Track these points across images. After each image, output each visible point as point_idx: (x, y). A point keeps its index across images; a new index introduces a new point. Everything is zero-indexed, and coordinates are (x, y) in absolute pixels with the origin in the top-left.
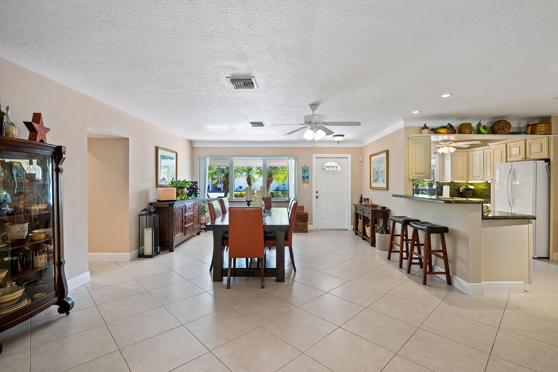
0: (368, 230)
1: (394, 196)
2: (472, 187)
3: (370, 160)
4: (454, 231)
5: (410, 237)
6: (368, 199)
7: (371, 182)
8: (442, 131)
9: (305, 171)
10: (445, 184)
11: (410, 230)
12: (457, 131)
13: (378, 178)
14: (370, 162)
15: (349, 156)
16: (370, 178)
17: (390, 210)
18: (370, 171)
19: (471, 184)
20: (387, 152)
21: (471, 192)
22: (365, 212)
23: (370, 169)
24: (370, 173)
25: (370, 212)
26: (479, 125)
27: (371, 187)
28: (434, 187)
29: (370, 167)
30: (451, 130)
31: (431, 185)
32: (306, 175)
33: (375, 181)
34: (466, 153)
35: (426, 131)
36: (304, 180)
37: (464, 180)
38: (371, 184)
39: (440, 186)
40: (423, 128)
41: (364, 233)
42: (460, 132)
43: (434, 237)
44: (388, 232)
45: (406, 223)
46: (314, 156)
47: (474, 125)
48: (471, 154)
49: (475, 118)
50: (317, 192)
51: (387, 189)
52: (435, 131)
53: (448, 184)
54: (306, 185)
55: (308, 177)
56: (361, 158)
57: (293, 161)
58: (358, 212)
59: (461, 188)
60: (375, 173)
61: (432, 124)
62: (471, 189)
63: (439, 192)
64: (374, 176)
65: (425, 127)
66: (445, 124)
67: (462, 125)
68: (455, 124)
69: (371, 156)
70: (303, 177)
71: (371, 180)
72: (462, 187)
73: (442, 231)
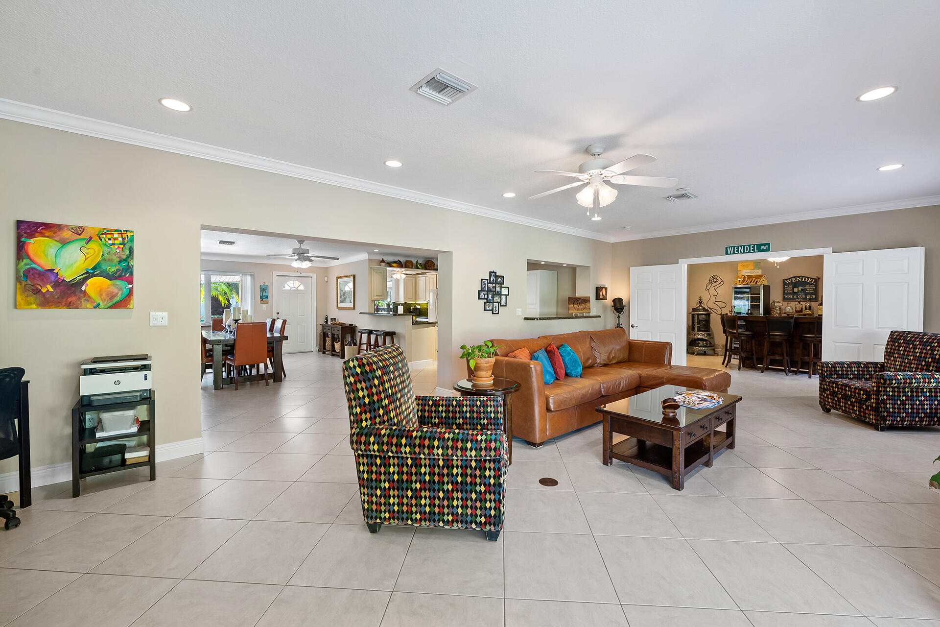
0: (337, 346)
1: (361, 313)
2: (419, 307)
3: (337, 281)
4: (398, 333)
5: (372, 343)
6: (335, 319)
7: (337, 303)
8: (394, 265)
9: (263, 289)
10: (399, 304)
11: (373, 337)
12: (404, 266)
13: (345, 299)
14: (337, 284)
15: (314, 276)
16: (337, 298)
17: (356, 326)
18: (337, 292)
19: (419, 304)
20: (354, 276)
21: (418, 311)
22: (334, 330)
23: (337, 290)
24: (337, 294)
25: (340, 330)
26: (417, 262)
27: (337, 307)
28: (391, 307)
29: (337, 288)
30: (400, 264)
31: (389, 305)
32: (265, 294)
33: (342, 302)
34: (414, 278)
35: (383, 264)
36: (262, 300)
37: (414, 301)
38: (337, 305)
39: (396, 305)
40: (381, 262)
41: (333, 349)
42: (406, 267)
43: (388, 339)
44: (355, 344)
45: (370, 332)
46: (275, 273)
47: (414, 262)
48: (418, 279)
49: (415, 257)
50: (278, 313)
51: (354, 308)
52: (389, 264)
53: (402, 304)
54: (264, 306)
55: (267, 297)
56: (326, 278)
57: (249, 278)
58: (325, 331)
59: (411, 308)
60: (342, 294)
61: (388, 259)
62: (418, 308)
63: (395, 310)
64: (341, 297)
65: (383, 261)
66: (396, 259)
67: (407, 261)
68: (402, 260)
69: (338, 278)
70: (262, 297)
71: (337, 301)
72: (412, 306)
73: (392, 334)
